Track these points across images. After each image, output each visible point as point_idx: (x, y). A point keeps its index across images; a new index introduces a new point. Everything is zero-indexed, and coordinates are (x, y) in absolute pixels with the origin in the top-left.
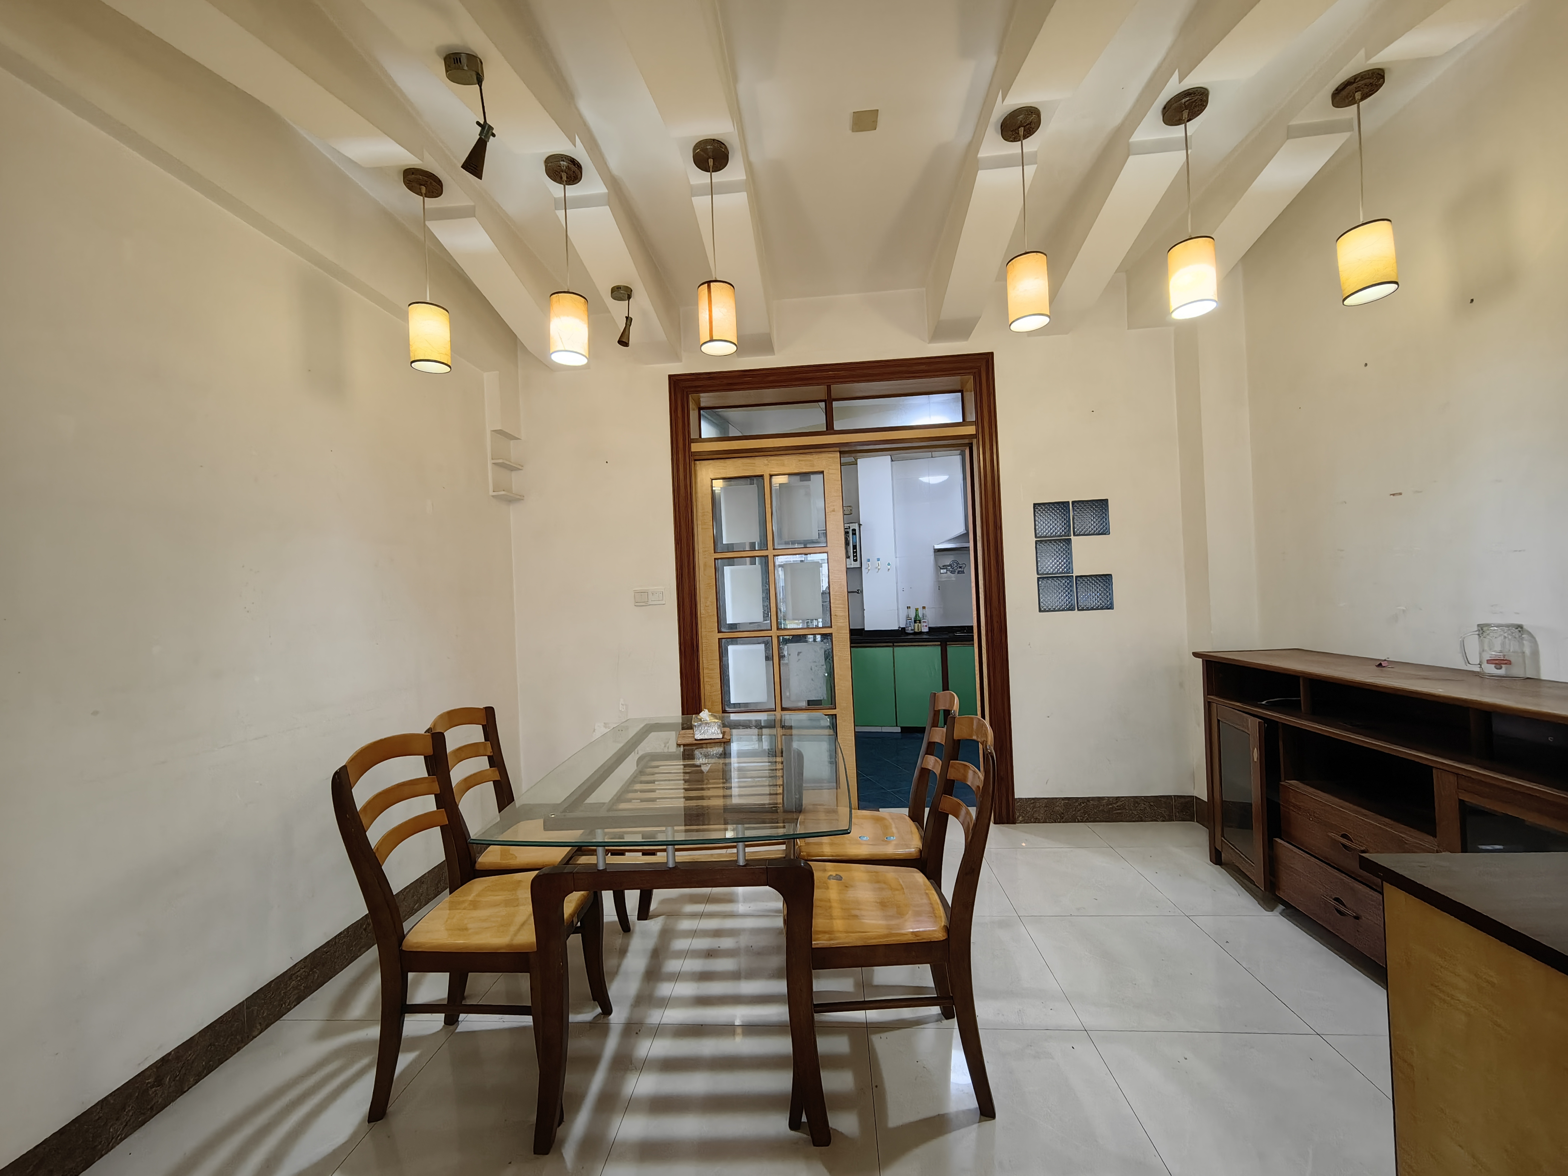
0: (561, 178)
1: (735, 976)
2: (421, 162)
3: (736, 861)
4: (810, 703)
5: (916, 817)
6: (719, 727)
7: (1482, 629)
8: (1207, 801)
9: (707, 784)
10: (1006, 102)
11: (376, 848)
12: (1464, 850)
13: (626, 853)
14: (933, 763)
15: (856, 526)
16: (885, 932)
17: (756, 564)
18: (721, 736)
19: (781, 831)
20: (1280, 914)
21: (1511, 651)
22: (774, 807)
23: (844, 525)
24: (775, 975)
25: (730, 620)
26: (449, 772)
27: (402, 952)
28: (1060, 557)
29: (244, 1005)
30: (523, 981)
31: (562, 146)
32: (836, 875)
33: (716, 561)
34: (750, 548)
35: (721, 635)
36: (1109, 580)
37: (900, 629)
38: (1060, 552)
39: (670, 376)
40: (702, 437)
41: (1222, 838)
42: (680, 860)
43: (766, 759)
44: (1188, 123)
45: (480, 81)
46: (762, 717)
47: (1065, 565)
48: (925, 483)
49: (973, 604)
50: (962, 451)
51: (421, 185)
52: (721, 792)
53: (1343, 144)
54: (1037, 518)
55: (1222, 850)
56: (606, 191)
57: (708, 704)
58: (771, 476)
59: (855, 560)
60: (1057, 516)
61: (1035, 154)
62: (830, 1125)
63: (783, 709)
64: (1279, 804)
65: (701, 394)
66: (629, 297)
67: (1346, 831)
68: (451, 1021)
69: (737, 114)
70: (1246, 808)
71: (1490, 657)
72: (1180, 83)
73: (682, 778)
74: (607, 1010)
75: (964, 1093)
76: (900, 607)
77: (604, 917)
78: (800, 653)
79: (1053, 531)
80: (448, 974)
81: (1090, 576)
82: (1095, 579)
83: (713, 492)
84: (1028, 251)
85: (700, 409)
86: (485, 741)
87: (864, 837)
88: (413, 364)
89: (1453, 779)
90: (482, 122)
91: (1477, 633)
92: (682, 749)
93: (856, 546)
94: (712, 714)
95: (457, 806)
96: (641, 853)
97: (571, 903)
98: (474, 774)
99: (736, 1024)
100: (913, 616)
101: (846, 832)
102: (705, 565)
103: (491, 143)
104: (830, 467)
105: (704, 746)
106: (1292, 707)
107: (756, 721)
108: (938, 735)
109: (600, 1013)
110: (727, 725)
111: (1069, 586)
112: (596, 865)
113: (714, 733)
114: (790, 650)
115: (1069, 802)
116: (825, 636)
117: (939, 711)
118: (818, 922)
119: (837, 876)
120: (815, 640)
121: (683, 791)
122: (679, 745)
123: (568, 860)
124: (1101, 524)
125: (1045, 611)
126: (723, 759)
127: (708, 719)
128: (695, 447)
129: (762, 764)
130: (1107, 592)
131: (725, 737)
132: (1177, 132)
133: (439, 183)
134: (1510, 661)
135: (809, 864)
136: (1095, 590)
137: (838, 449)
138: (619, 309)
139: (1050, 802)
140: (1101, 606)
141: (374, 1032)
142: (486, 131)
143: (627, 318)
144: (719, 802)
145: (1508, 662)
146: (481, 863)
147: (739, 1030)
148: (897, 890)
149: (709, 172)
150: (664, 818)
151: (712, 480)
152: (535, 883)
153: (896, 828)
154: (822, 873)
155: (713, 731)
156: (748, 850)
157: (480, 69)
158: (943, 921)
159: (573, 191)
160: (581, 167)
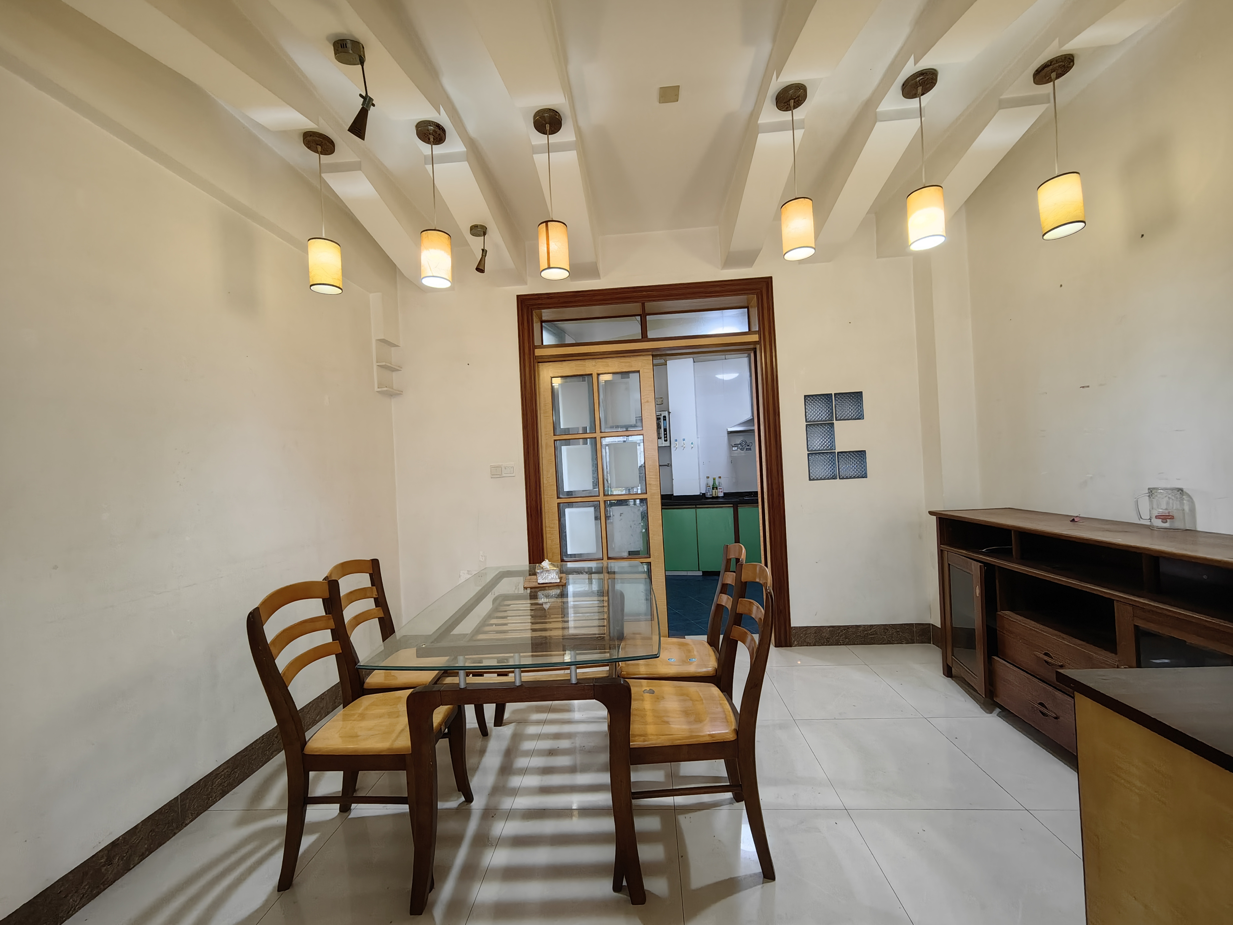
0: (429, 139)
1: (572, 770)
2: (317, 126)
3: (569, 680)
4: (630, 553)
5: (712, 643)
6: (557, 573)
7: (1151, 492)
8: (940, 627)
9: (549, 619)
10: (780, 80)
11: (283, 673)
12: (1139, 666)
13: (485, 675)
14: (725, 600)
15: (666, 414)
16: (687, 734)
17: (587, 444)
18: (558, 581)
19: (607, 656)
20: (997, 715)
21: (1174, 508)
22: (600, 637)
23: (656, 413)
24: (601, 770)
25: (566, 489)
26: (342, 611)
27: (304, 755)
28: (825, 437)
29: (178, 800)
30: (402, 776)
31: (430, 114)
32: (650, 689)
33: (555, 442)
34: (583, 432)
35: (559, 501)
36: (863, 455)
37: (701, 494)
38: (825, 433)
39: (518, 296)
40: (544, 344)
41: (953, 657)
42: (526, 679)
43: (596, 598)
44: (922, 97)
45: (362, 62)
46: (593, 565)
47: (829, 444)
48: (720, 379)
49: (757, 475)
50: (748, 354)
51: (317, 145)
52: (560, 625)
53: (1043, 112)
54: (807, 407)
55: (952, 665)
56: (466, 150)
57: (550, 555)
58: (598, 375)
59: (666, 441)
60: (823, 405)
61: (802, 121)
62: (645, 888)
63: (609, 558)
64: (996, 629)
65: (543, 310)
66: (484, 234)
67: (1048, 650)
68: (345, 809)
69: (568, 88)
70: (971, 633)
71: (1158, 513)
72: (915, 65)
73: (530, 614)
74: (469, 798)
75: (751, 860)
76: (701, 477)
77: (467, 724)
78: (622, 513)
79: (820, 417)
80: (342, 772)
81: (849, 452)
82: (853, 454)
83: (552, 387)
84: (797, 197)
85: (542, 322)
86: (372, 586)
87: (672, 659)
88: (312, 288)
89: (1130, 608)
90: (364, 95)
91: (1148, 495)
92: (529, 591)
93: (666, 429)
94: (551, 563)
95: (348, 638)
96: (496, 675)
97: (439, 715)
98: (363, 613)
99: (573, 808)
100: (711, 484)
101: (656, 656)
102: (547, 444)
103: (372, 112)
104: (645, 367)
105: (547, 588)
106: (1006, 554)
107: (589, 568)
108: (730, 578)
109: (464, 801)
110: (563, 572)
111: (832, 460)
112: (458, 684)
113: (553, 579)
114: (615, 511)
115: (834, 630)
116: (642, 500)
117: (730, 559)
118: (635, 727)
119: (651, 691)
120: (635, 504)
121: (530, 624)
122: (525, 588)
123: (436, 681)
124: (857, 411)
125: (813, 480)
126: (560, 599)
127: (548, 567)
128: (538, 352)
129: (593, 602)
130: (862, 464)
131: (562, 581)
132: (914, 103)
133: (332, 143)
134: (1173, 516)
135: (627, 682)
136: (853, 463)
137: (650, 353)
138: (476, 243)
139: (819, 630)
140: (858, 475)
141: (282, 819)
142: (367, 101)
143: (483, 250)
144: (559, 633)
145: (1172, 518)
146: (368, 683)
147: (576, 813)
148: (697, 701)
149: (546, 134)
150: (514, 647)
151: (552, 378)
152: (410, 699)
153: (698, 651)
154: (637, 688)
155: (552, 577)
156: (579, 671)
157: (362, 53)
158: (734, 726)
159: (438, 150)
160: (445, 131)
